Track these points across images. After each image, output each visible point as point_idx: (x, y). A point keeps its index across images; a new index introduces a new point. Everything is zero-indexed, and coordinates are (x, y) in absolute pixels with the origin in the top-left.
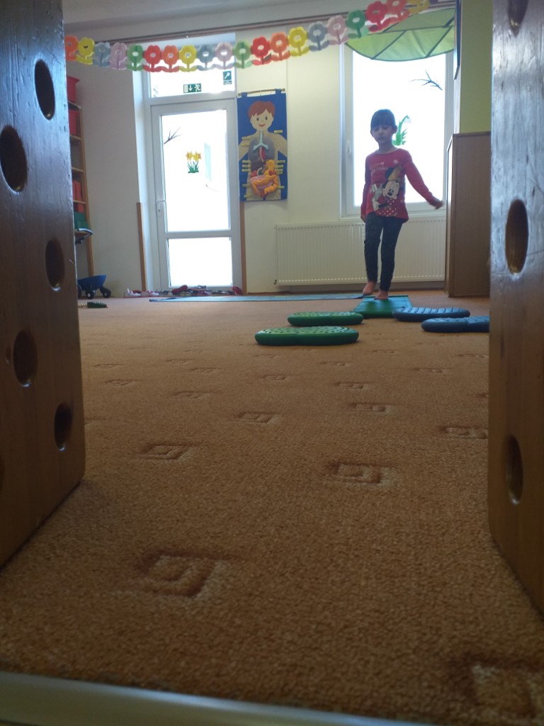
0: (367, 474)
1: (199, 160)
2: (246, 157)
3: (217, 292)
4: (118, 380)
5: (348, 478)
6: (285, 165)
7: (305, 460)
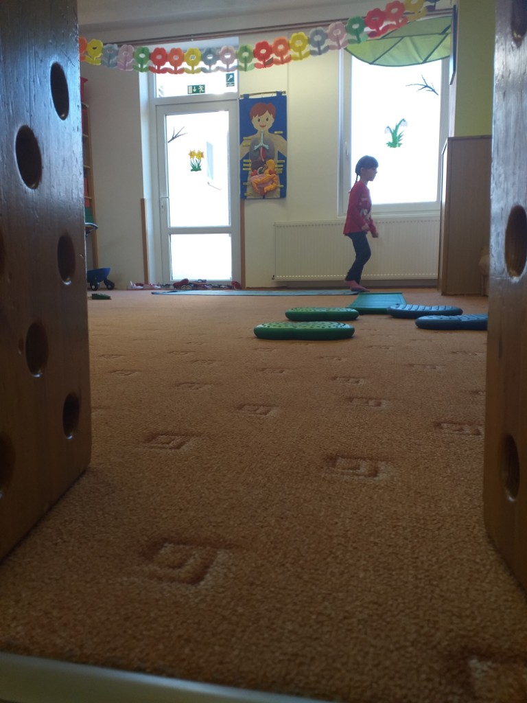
0: (364, 468)
1: (202, 159)
2: (246, 157)
3: (217, 286)
4: (122, 370)
5: (346, 471)
6: (285, 164)
7: (304, 453)
